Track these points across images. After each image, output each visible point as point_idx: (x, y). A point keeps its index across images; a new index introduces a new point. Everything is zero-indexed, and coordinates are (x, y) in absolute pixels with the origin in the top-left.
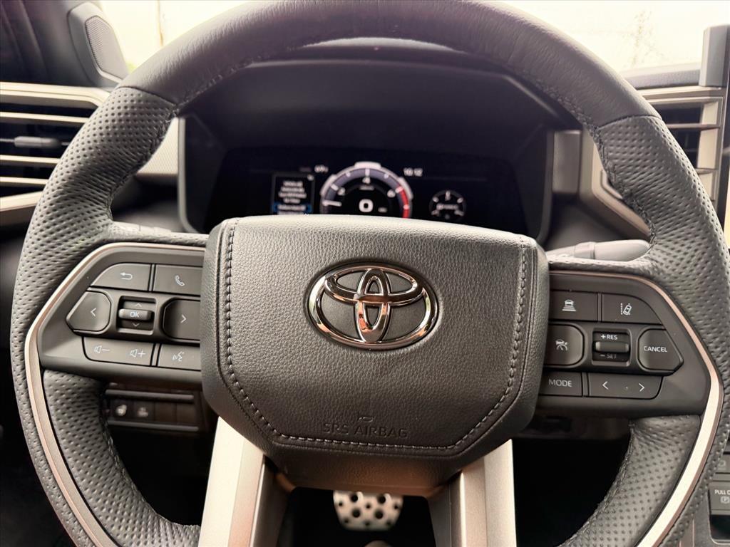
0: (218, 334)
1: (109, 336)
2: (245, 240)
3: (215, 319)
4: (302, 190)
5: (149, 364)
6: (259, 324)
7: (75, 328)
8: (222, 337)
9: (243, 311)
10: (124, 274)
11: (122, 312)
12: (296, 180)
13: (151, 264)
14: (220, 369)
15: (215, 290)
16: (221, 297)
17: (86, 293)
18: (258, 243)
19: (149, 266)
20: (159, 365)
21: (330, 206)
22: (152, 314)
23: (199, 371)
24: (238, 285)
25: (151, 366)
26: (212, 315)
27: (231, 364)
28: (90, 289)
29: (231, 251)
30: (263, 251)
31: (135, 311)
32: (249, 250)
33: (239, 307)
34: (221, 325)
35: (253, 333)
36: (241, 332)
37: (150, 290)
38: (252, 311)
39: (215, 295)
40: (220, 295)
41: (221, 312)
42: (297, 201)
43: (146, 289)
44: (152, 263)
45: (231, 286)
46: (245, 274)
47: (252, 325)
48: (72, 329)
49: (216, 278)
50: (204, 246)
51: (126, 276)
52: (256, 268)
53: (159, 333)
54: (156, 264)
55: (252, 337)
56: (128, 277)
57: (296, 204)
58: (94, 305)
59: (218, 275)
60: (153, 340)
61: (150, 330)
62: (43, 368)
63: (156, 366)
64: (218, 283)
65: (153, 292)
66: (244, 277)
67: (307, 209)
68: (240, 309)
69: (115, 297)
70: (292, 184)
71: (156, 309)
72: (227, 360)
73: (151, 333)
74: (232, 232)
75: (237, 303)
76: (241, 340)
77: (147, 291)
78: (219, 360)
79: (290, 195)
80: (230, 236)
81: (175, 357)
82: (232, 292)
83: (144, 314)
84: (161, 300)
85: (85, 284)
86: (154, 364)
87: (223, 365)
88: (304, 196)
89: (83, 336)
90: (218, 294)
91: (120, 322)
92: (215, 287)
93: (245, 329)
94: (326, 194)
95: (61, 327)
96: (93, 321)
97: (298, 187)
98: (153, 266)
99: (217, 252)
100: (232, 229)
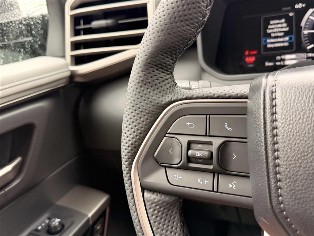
0: (268, 177)
1: (183, 168)
2: (287, 96)
3: (265, 165)
4: (285, 25)
5: (211, 190)
6: (307, 172)
7: (160, 161)
8: (272, 181)
9: (291, 161)
10: (188, 124)
11: (190, 152)
12: (280, 18)
13: (207, 115)
14: (272, 207)
15: (263, 141)
16: (270, 147)
17: (165, 138)
18: (300, 98)
19: (205, 116)
20: (219, 191)
21: (309, 33)
22: (212, 153)
23: (251, 197)
24: (285, 137)
25: (213, 191)
26: (262, 161)
27: (282, 203)
28: (167, 135)
29: (275, 106)
30: (306, 105)
31: (199, 152)
32: (292, 104)
33: (287, 156)
34: (271, 170)
35: (301, 180)
36: (290, 178)
37: (208, 134)
38: (300, 161)
39: (263, 144)
40: (268, 145)
41: (270, 159)
42: (282, 34)
43: (204, 134)
44: (207, 113)
45: (278, 138)
46: (291, 126)
47: (300, 173)
48: (159, 163)
49: (263, 130)
50: (246, 98)
51: (190, 125)
52: (301, 121)
53: (218, 168)
54: (210, 115)
55: (301, 184)
56: (193, 126)
57: (281, 37)
58: (171, 146)
59: (265, 127)
60: (213, 172)
61: (211, 165)
62: (143, 189)
63: (217, 191)
64: (265, 135)
65: (209, 136)
66: (290, 130)
67: (290, 38)
68: (288, 158)
69: (184, 140)
70: (277, 21)
71: (214, 149)
72: (278, 199)
73: (211, 167)
74: (274, 88)
75: (285, 152)
76: (290, 185)
77: (206, 136)
78: (270, 199)
79: (275, 30)
80: (272, 92)
81: (230, 186)
82: (280, 143)
83: (206, 153)
84: (217, 142)
85: (163, 132)
86: (215, 189)
87: (275, 204)
88: (287, 29)
89: (165, 167)
90: (266, 144)
91: (189, 159)
92: (263, 138)
93: (294, 176)
94: (306, 24)
95: (152, 162)
96: (172, 157)
97: (282, 23)
98: (208, 116)
99: (262, 107)
100: (273, 86)
